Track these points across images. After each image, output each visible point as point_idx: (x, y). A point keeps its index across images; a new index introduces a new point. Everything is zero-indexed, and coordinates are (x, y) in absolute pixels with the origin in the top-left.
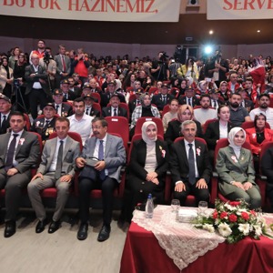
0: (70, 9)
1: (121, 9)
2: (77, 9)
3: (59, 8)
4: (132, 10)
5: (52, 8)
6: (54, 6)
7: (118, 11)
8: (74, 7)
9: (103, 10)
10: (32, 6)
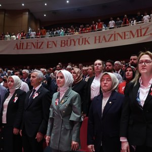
0: (95, 43)
1: (126, 37)
2: (99, 42)
3: (89, 43)
4: (134, 36)
5: (85, 44)
6: (86, 43)
7: (125, 38)
8: (97, 41)
9: (115, 40)
10: (75, 45)
